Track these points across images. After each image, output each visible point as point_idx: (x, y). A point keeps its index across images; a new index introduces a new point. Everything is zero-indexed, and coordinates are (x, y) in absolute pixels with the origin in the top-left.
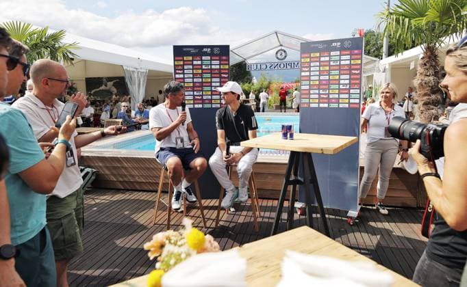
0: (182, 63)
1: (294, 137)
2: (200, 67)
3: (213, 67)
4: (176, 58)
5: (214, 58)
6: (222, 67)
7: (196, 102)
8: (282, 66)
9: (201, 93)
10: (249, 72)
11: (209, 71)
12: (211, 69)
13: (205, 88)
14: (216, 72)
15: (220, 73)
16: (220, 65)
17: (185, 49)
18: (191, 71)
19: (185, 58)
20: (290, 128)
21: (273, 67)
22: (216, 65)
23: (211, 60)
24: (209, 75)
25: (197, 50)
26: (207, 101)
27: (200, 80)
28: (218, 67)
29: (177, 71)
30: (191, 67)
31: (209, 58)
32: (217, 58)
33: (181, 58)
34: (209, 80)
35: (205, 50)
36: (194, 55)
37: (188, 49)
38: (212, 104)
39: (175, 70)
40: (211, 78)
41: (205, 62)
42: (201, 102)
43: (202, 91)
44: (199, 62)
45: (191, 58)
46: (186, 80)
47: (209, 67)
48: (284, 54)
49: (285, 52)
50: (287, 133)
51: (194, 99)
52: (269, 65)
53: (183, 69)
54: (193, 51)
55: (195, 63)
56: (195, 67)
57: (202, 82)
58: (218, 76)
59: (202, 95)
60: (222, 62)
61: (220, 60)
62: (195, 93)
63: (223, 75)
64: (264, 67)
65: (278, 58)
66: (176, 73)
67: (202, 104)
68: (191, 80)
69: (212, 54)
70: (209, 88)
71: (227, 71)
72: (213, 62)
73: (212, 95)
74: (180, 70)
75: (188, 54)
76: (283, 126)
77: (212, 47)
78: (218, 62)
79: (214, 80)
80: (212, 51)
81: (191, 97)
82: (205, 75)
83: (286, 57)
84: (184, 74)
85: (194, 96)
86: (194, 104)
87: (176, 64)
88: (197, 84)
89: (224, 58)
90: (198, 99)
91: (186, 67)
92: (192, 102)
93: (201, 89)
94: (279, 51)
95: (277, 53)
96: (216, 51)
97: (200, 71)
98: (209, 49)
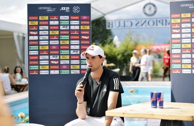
0: (36, 23)
1: (164, 106)
2: (57, 28)
3: (72, 28)
4: (30, 18)
5: (74, 18)
6: (82, 28)
7: (52, 67)
8: (151, 23)
9: (58, 58)
10: (110, 30)
11: (68, 33)
12: (70, 30)
13: (63, 52)
14: (76, 33)
15: (80, 35)
16: (80, 25)
17: (41, 8)
18: (47, 33)
19: (40, 18)
20: (159, 95)
21: (140, 24)
22: (75, 25)
23: (70, 20)
24: (67, 37)
25: (54, 9)
26: (64, 67)
27: (57, 42)
28: (77, 28)
29: (31, 33)
30: (47, 28)
31: (67, 17)
32: (77, 18)
33: (36, 18)
34: (68, 42)
35: (63, 9)
36: (50, 15)
37: (44, 8)
38: (70, 69)
39: (29, 31)
40: (70, 40)
41: (63, 23)
42: (58, 67)
43: (59, 55)
44: (57, 23)
45: (47, 18)
46: (42, 43)
47: (68, 28)
48: (153, 9)
49: (154, 6)
50: (156, 101)
51: (50, 64)
52: (134, 23)
53: (38, 30)
54: (49, 10)
55: (52, 23)
56: (51, 28)
57: (60, 45)
58: (78, 37)
59: (59, 60)
60: (82, 23)
61: (80, 20)
62: (51, 58)
63: (83, 37)
64: (128, 24)
65: (146, 14)
66: (29, 35)
67: (59, 69)
68: (46, 43)
69: (71, 14)
70: (67, 52)
71: (87, 33)
72: (73, 22)
73: (70, 59)
74: (35, 31)
75: (44, 13)
76: (152, 94)
77: (71, 6)
78: (77, 22)
79: (73, 42)
80: (71, 9)
81: (47, 62)
82: (63, 37)
83: (155, 12)
84: (38, 35)
85: (50, 60)
86: (50, 70)
87: (30, 24)
88: (54, 47)
89: (85, 18)
90: (54, 65)
91: (41, 28)
92: (47, 67)
93: (57, 52)
94: (147, 4)
95: (144, 7)
96: (76, 10)
97: (57, 33)
98: (68, 8)
